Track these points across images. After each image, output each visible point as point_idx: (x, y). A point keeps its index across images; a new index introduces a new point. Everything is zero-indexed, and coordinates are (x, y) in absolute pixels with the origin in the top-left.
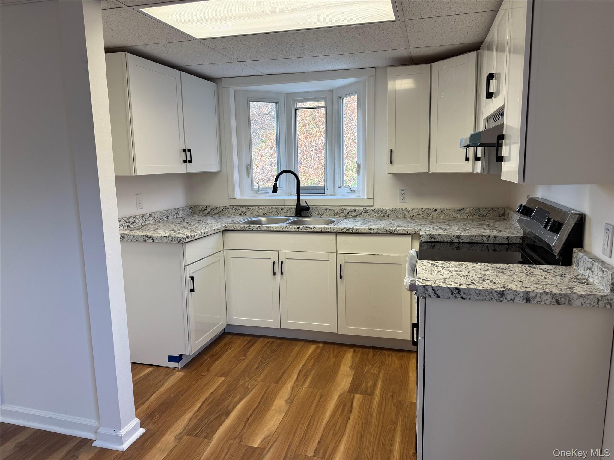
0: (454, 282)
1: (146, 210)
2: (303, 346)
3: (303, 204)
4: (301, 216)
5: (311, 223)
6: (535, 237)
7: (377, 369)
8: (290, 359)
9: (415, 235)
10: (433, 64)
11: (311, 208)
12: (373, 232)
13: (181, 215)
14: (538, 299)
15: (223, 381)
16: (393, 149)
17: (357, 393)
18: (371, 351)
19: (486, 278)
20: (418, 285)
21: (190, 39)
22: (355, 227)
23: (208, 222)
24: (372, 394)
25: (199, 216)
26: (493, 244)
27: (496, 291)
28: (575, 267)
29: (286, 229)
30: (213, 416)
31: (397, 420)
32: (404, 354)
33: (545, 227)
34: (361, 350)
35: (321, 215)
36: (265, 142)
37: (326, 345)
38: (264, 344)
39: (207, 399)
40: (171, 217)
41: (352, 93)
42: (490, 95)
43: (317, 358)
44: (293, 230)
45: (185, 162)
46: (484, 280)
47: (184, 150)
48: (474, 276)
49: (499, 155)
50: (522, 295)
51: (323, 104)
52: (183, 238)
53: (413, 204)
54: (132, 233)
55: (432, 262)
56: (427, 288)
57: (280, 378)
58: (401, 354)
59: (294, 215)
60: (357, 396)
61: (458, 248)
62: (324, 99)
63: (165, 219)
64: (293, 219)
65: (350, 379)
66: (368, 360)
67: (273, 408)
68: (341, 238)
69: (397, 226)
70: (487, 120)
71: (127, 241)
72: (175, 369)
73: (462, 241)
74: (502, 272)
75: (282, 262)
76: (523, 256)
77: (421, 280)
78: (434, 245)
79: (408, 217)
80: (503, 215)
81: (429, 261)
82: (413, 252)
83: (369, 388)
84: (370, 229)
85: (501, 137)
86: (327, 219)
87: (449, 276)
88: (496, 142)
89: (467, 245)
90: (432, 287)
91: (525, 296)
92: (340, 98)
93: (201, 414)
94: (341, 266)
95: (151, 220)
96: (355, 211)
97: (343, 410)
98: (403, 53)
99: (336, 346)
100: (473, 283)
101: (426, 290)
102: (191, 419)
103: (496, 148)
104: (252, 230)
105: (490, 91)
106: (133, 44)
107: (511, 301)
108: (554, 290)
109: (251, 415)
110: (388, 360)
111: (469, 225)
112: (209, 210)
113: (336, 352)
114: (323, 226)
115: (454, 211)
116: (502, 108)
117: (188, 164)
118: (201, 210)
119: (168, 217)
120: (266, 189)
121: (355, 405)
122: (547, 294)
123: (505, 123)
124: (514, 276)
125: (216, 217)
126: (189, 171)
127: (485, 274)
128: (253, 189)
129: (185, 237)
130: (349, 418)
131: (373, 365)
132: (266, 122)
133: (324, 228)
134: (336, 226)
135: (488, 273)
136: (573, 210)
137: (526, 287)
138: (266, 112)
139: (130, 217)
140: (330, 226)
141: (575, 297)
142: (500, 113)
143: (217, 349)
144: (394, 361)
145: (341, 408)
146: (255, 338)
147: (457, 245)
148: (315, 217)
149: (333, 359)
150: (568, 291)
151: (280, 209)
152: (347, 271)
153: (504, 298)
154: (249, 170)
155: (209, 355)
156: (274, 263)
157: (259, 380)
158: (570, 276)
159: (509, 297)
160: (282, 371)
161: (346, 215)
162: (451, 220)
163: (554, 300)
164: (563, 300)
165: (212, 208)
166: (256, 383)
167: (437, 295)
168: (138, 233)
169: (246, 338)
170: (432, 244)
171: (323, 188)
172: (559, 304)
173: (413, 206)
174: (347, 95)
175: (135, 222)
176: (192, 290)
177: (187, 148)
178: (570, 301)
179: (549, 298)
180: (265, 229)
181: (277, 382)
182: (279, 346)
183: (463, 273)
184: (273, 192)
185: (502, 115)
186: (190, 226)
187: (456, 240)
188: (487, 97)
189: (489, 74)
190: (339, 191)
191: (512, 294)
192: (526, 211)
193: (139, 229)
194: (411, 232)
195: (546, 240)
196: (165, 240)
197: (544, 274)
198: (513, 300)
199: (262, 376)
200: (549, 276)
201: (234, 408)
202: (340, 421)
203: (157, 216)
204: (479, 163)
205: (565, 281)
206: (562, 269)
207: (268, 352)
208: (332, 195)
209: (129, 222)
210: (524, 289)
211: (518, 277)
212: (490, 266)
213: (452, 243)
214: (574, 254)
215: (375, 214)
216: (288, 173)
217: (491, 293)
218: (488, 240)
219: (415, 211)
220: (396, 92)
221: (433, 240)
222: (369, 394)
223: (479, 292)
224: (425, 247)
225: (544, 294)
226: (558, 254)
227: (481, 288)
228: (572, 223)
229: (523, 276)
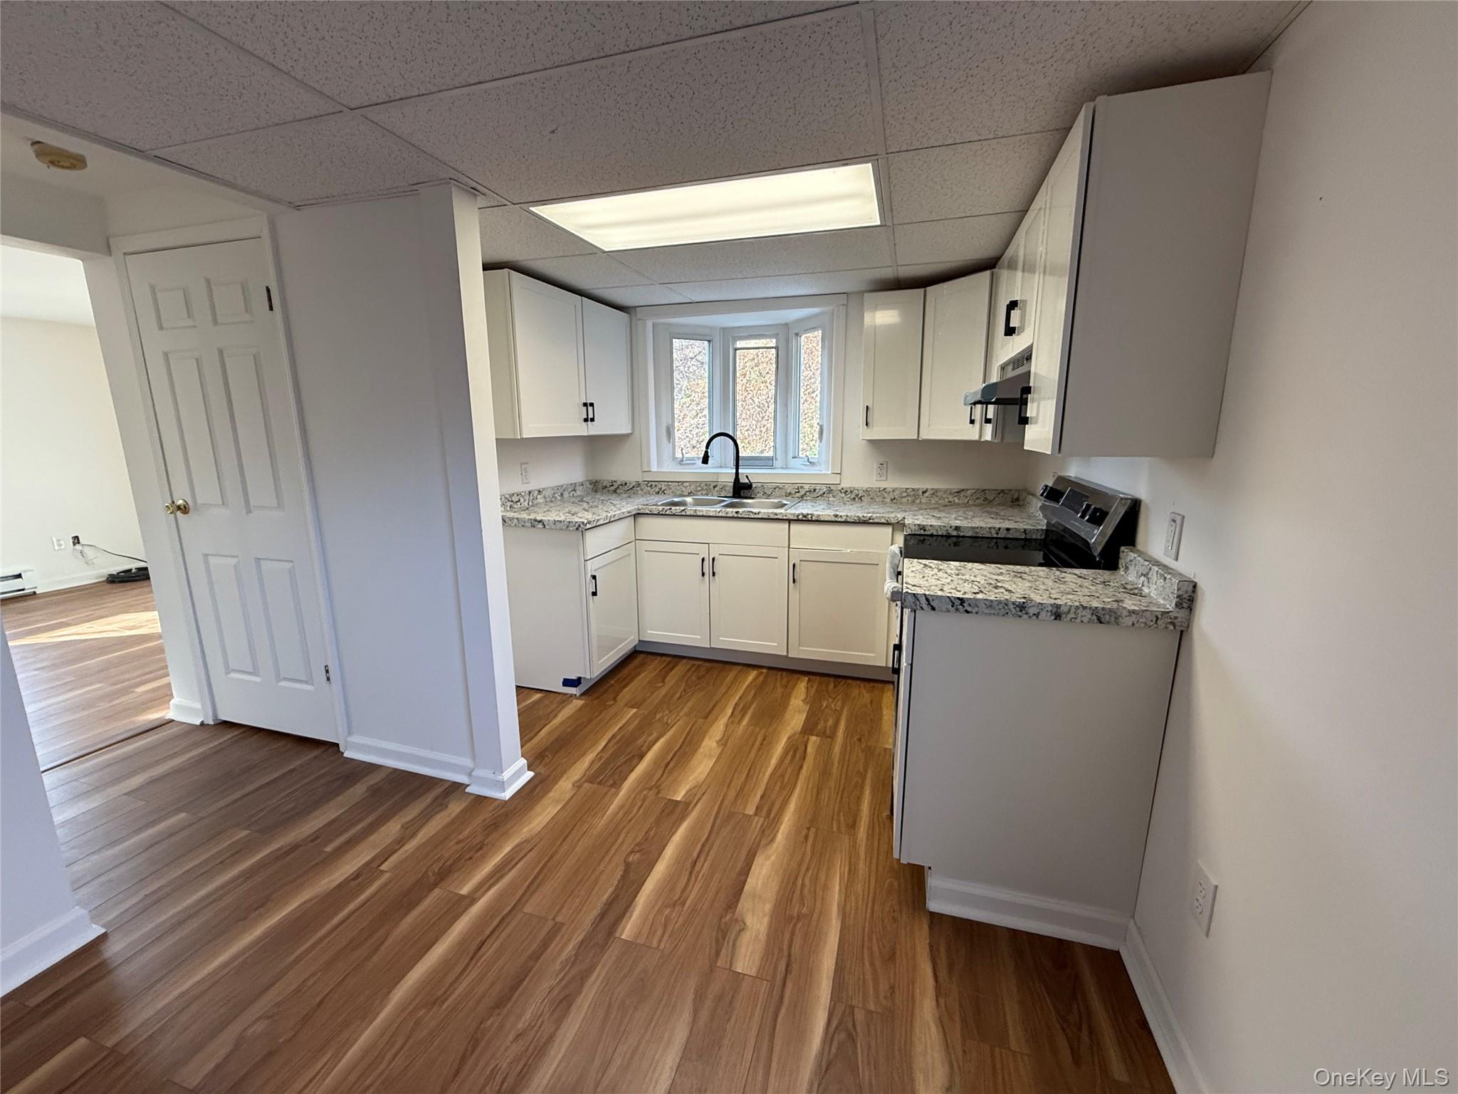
0: (955, 589)
1: (533, 486)
2: (740, 671)
3: (743, 480)
4: (740, 497)
5: (754, 505)
6: (1066, 529)
7: (839, 703)
8: (723, 689)
9: (898, 526)
10: (928, 289)
11: (754, 485)
12: (840, 520)
13: (579, 493)
14: (1072, 615)
15: (635, 713)
16: (870, 406)
17: (812, 735)
18: (832, 679)
19: (999, 584)
20: (907, 592)
21: (595, 251)
22: (815, 513)
23: (614, 502)
24: (832, 736)
25: (602, 494)
26: (1005, 539)
27: (1014, 603)
28: (1123, 573)
29: (720, 514)
30: (622, 759)
31: (866, 771)
32: (876, 685)
33: (1083, 517)
34: (818, 678)
35: (769, 496)
36: (690, 396)
37: (771, 671)
38: (687, 668)
39: (614, 736)
40: (566, 495)
41: (814, 329)
42: (1010, 331)
43: (759, 688)
44: (730, 515)
45: (586, 420)
46: (996, 587)
47: (585, 404)
48: (983, 582)
49: (1023, 415)
50: (1050, 608)
51: (773, 343)
52: (583, 523)
53: (895, 483)
54: (516, 515)
55: (924, 561)
56: (919, 596)
57: (710, 712)
58: (872, 684)
59: (731, 495)
60: (813, 738)
61: (956, 544)
62: (776, 336)
63: (559, 498)
64: (729, 501)
65: (803, 717)
66: (827, 692)
67: (701, 750)
68: (795, 528)
69: (873, 513)
70: (1003, 368)
71: (510, 526)
72: (571, 696)
73: (961, 534)
74: (1021, 577)
75: (713, 559)
76: (1045, 557)
77: (910, 586)
78: (924, 540)
79: (888, 500)
80: (1017, 499)
81: (920, 561)
82: (895, 548)
83: (828, 728)
84: (836, 516)
85: (1027, 390)
86: (776, 501)
87: (948, 580)
88: (1019, 396)
89: (969, 540)
90: (925, 595)
91: (1054, 610)
92: (797, 334)
93: (606, 755)
94: (794, 565)
95: (540, 499)
96: (815, 490)
97: (794, 757)
98: (888, 273)
99: (784, 673)
100: (981, 592)
101: (918, 600)
102: (593, 761)
103: (1018, 406)
104: (674, 515)
105: (1011, 325)
106: (520, 258)
107: (1035, 617)
108: (1095, 604)
109: (672, 759)
110: (855, 692)
111: (971, 513)
112: (616, 486)
113: (785, 680)
114: (771, 511)
115: (951, 494)
116: (1030, 348)
117: (589, 423)
118: (606, 487)
119: (562, 494)
120: (693, 459)
121: (809, 749)
122: (1085, 608)
123: (1033, 370)
124: (1037, 583)
125: (624, 495)
126: (592, 433)
127: (996, 580)
128: (674, 458)
129: (586, 522)
130: (801, 767)
131: (834, 699)
132: (691, 370)
133: (772, 513)
134: (788, 511)
135: (1000, 578)
136: (1122, 493)
137: (1055, 599)
138: (691, 355)
139: (513, 494)
140: (782, 511)
141: (1125, 613)
142: (1026, 356)
143: (625, 671)
144: (862, 695)
145: (791, 753)
146: (676, 660)
147: (954, 539)
148: (760, 498)
149: (780, 690)
150: (1115, 605)
151: (710, 486)
152: (804, 572)
153: (1024, 612)
154: (669, 432)
155: (615, 679)
156: (703, 560)
157: (681, 714)
158: (1116, 585)
159: (1032, 611)
160: (712, 704)
161: (802, 497)
162: (946, 506)
163: (1094, 617)
164: (1107, 617)
165: (619, 483)
166: (678, 718)
167: (932, 606)
168: (524, 516)
169: (664, 658)
170: (922, 538)
171: (771, 459)
172: (1101, 622)
173: (895, 485)
174: (806, 331)
175: (519, 500)
176: (594, 594)
177: (588, 402)
178: (1116, 618)
179: (1088, 614)
180: (692, 513)
181: (706, 718)
182: (708, 670)
183: (967, 577)
184: (703, 463)
185: (1029, 358)
186: (591, 507)
187: (955, 533)
188: (1006, 335)
189: (1011, 302)
190: (792, 462)
191: (1035, 608)
192: (1053, 494)
193: (524, 510)
194: (893, 521)
195: (1082, 535)
196: (559, 525)
197: (1079, 581)
198: (1037, 615)
199: (686, 710)
200: (1086, 583)
201: (649, 749)
202: (789, 771)
203: (548, 493)
204: (989, 428)
205: (1110, 591)
206: (1104, 575)
207: (694, 678)
208: (782, 468)
209: (512, 501)
210: (1053, 601)
211: (1044, 584)
212: (1004, 568)
213: (948, 536)
214: (1121, 554)
215: (843, 495)
216: (722, 437)
217: (1006, 605)
218: (997, 534)
219: (897, 492)
220: (875, 328)
221: (922, 532)
222: (829, 736)
223: (990, 604)
224: (912, 542)
225: (1081, 609)
226: (1099, 554)
227: (992, 598)
228: (1122, 511)
229: (1050, 583)
